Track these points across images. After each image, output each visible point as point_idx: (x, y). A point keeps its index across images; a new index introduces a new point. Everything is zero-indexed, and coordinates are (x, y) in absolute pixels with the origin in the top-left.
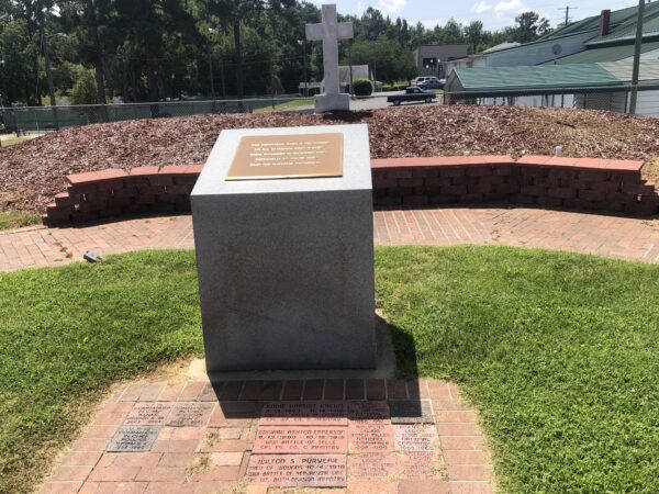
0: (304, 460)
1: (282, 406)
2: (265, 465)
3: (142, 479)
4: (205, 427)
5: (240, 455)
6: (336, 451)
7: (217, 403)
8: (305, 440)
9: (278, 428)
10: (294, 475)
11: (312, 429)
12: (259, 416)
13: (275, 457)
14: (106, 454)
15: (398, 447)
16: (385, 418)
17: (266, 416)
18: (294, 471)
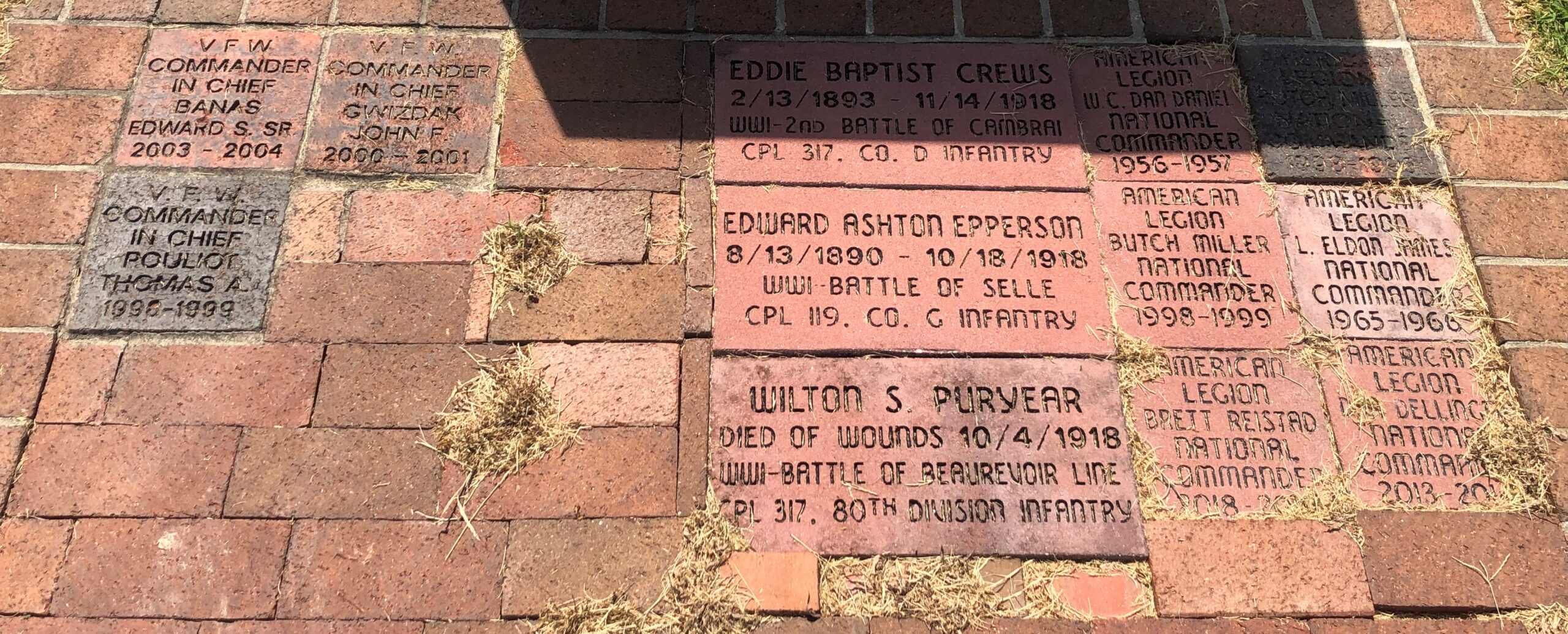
0: (944, 394)
1: (794, 71)
2: (782, 421)
3: (257, 502)
4: (481, 187)
5: (663, 358)
6: (1063, 341)
7: (510, 41)
8: (929, 273)
9: (797, 201)
10: (915, 483)
11: (945, 204)
12: (705, 132)
13: (814, 371)
14: (69, 346)
15: (1317, 318)
16: (1233, 144)
17: (737, 129)
18: (914, 458)
